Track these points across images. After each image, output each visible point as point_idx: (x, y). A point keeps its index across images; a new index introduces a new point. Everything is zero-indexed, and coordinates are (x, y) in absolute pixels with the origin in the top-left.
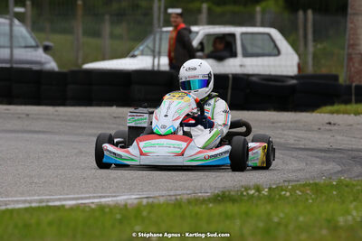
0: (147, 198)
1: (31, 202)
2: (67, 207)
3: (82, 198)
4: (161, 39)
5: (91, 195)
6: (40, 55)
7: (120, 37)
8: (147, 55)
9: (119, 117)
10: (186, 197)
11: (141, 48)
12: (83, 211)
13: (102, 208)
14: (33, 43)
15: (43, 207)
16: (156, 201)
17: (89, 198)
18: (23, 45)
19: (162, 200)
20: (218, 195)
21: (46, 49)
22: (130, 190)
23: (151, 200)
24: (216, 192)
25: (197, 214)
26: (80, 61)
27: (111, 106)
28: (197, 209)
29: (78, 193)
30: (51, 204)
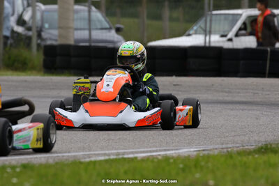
0: (204, 150)
1: (109, 155)
2: (139, 159)
3: (150, 152)
4: (211, 20)
5: (158, 149)
6: (112, 35)
7: (177, 20)
8: (200, 34)
9: (178, 85)
10: (235, 149)
11: (195, 28)
12: (153, 161)
13: (167, 159)
14: (108, 26)
15: (119, 159)
16: (211, 153)
17: (156, 151)
18: (99, 27)
19: (216, 152)
20: (262, 148)
21: (118, 30)
22: (189, 144)
23: (206, 152)
24: (260, 145)
25: (245, 163)
26: (145, 40)
27: (171, 75)
28: (245, 159)
29: (147, 147)
30: (126, 156)
